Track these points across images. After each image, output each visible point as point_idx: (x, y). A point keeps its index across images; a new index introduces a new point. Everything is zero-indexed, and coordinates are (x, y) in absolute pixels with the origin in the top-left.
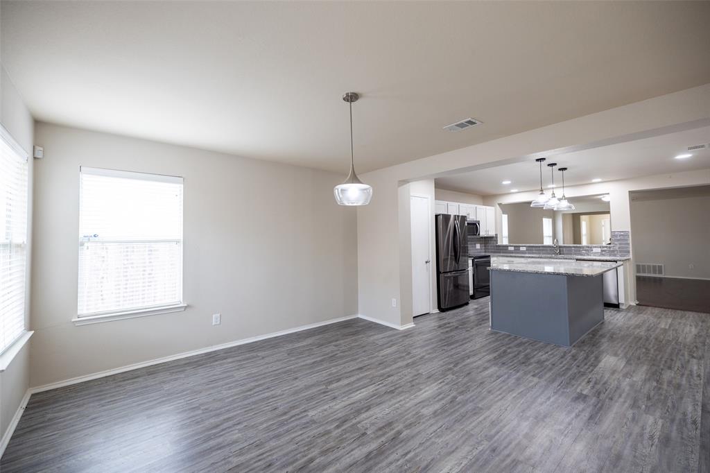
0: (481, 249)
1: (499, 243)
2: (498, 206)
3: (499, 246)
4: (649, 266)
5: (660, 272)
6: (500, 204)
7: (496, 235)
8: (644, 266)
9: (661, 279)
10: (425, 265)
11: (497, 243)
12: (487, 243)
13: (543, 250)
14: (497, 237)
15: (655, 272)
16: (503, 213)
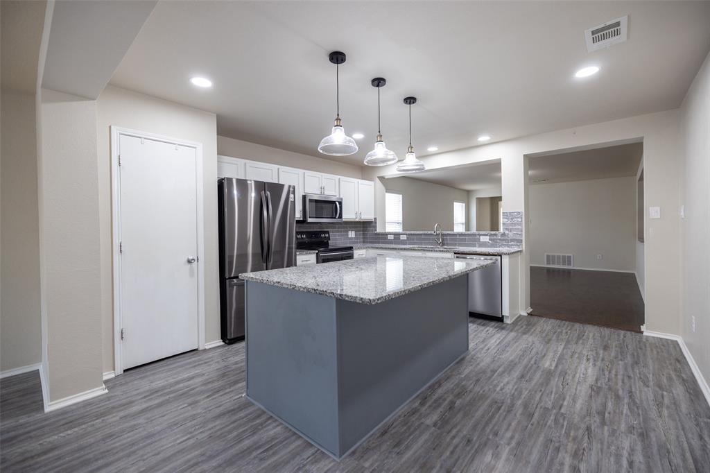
0: (356, 238)
1: (378, 230)
2: (378, 180)
3: (379, 234)
4: (559, 257)
5: (569, 264)
6: (382, 179)
7: (375, 219)
8: (554, 257)
9: (569, 272)
10: (188, 266)
11: (376, 230)
12: (366, 231)
13: (424, 239)
14: (376, 223)
15: (564, 264)
16: (387, 191)
